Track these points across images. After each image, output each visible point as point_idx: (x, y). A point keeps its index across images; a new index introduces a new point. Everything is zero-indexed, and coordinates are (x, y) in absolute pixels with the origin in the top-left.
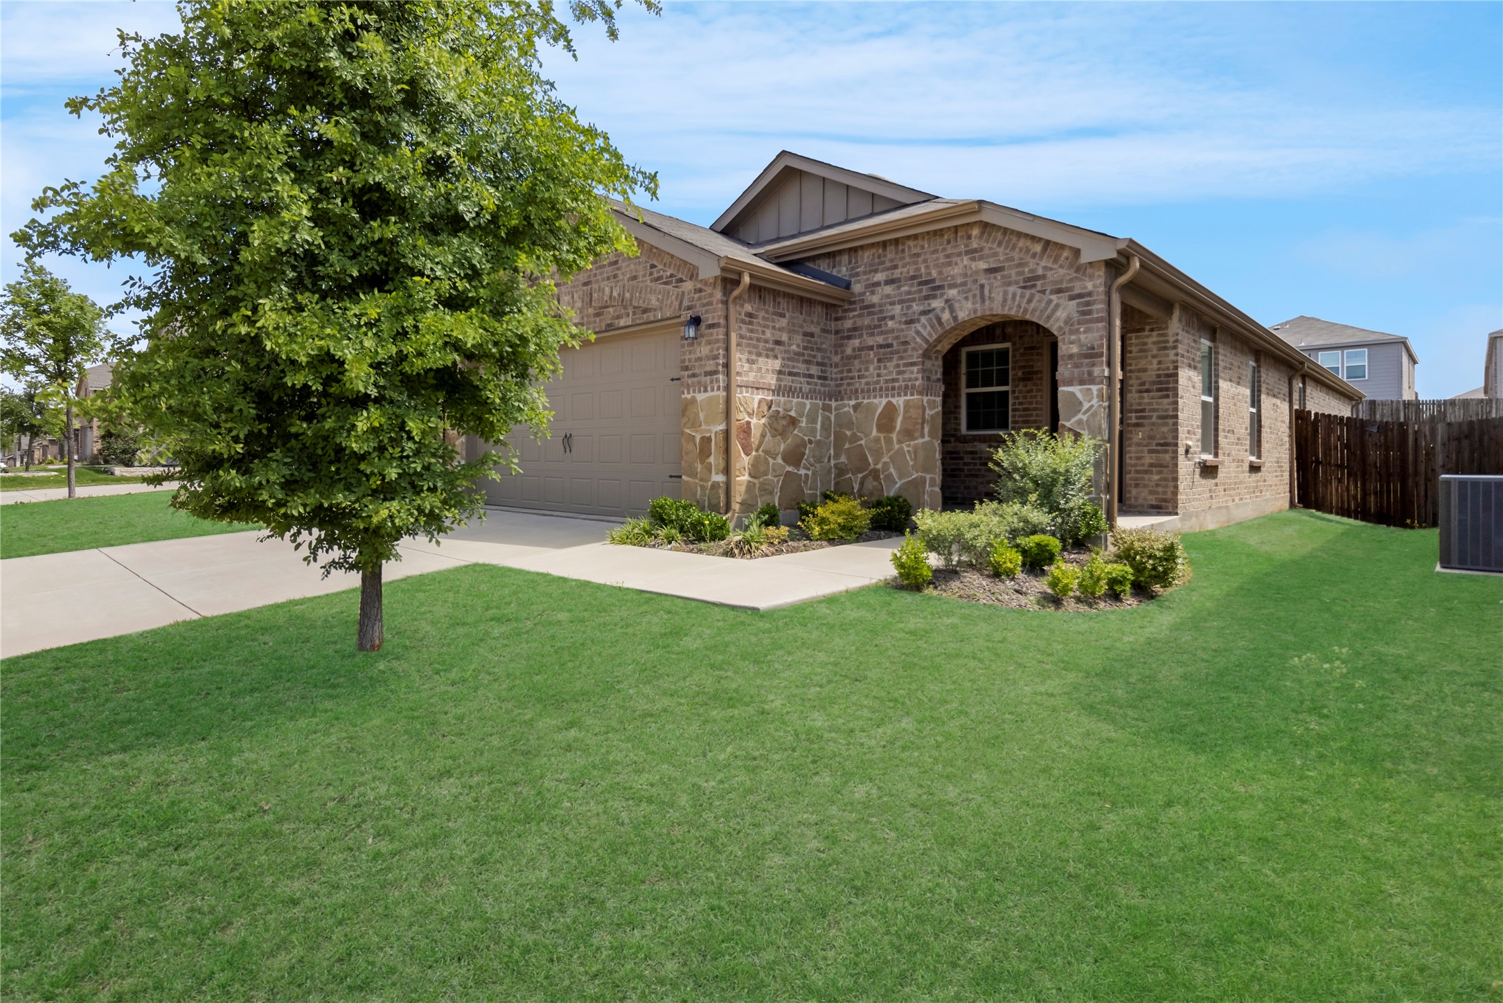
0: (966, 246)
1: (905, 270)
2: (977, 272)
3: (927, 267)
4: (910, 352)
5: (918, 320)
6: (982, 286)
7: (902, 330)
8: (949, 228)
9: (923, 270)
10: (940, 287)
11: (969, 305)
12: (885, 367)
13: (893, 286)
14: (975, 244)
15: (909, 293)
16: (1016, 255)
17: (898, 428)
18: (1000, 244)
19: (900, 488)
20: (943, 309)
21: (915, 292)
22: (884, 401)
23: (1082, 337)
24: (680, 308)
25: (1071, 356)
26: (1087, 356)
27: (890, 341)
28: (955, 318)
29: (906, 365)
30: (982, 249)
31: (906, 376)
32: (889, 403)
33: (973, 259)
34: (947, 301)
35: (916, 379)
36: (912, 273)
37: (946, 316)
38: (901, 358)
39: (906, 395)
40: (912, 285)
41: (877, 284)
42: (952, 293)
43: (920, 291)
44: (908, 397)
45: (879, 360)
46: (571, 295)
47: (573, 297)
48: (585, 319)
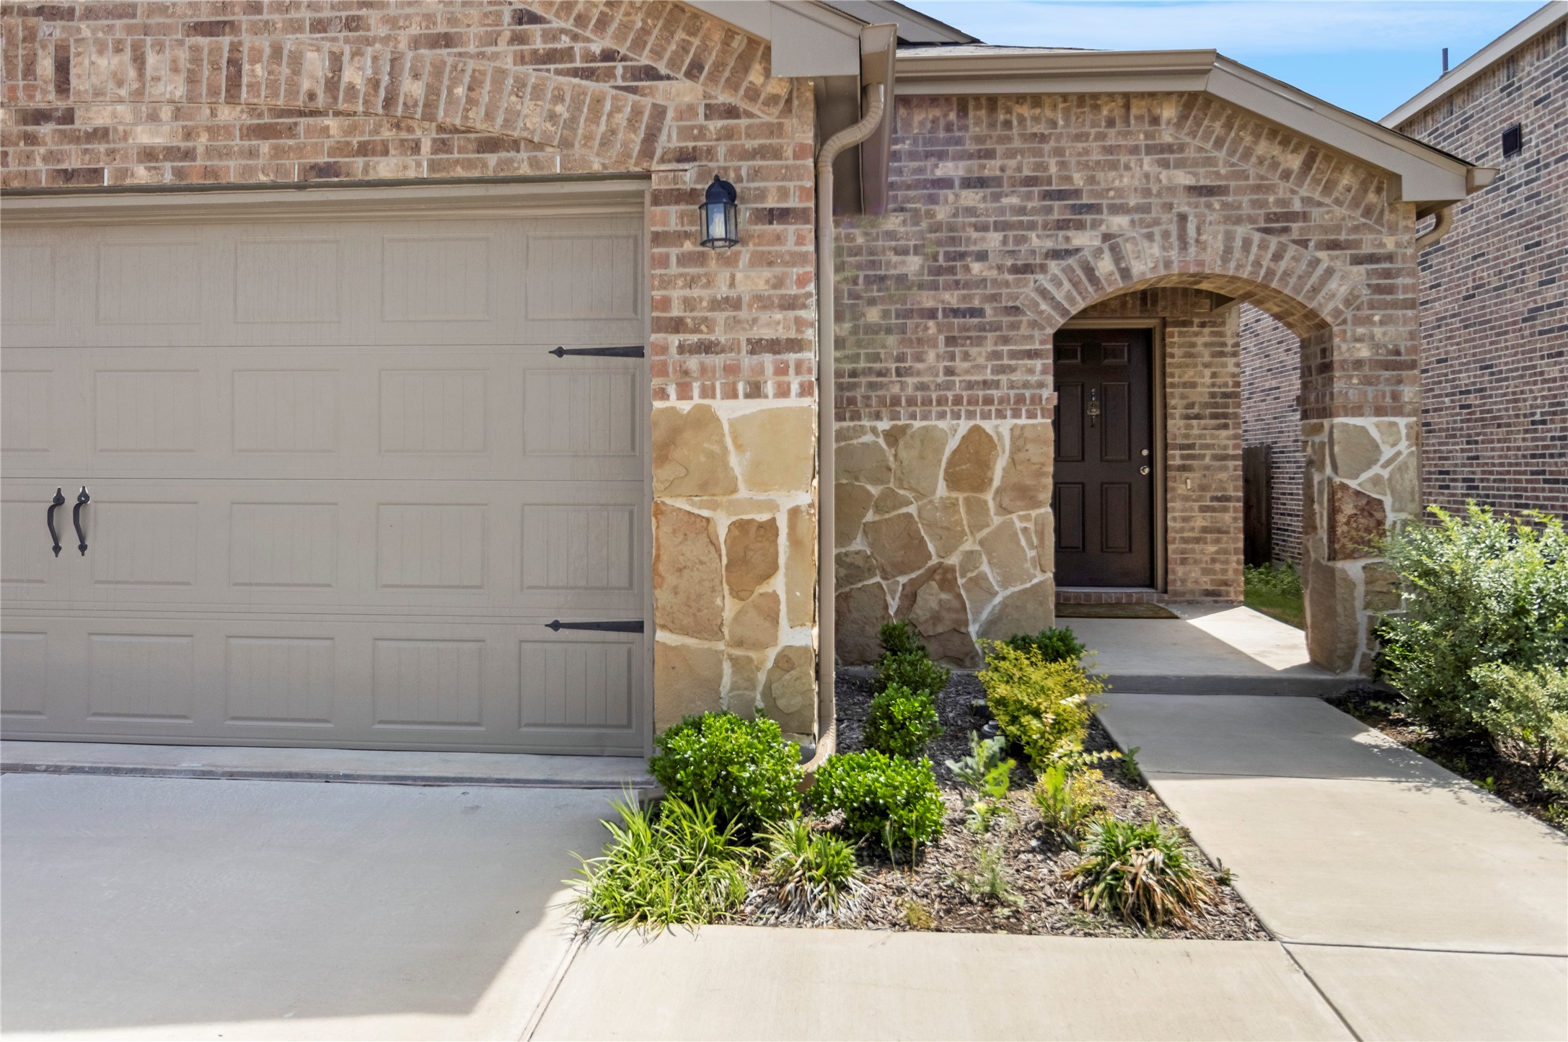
0: (1148, 136)
1: (1012, 163)
2: (1171, 190)
3: (1063, 165)
4: (1024, 330)
5: (1043, 268)
6: (1183, 218)
7: (1007, 284)
8: (1111, 96)
9: (1053, 169)
10: (1090, 208)
11: (1156, 250)
12: (966, 356)
13: (981, 193)
14: (1167, 137)
15: (1022, 210)
16: (1250, 167)
17: (996, 483)
18: (1219, 143)
19: (1004, 604)
20: (1098, 253)
21: (1035, 211)
22: (964, 426)
23: (1378, 331)
24: (648, 149)
25: (1358, 364)
27: (976, 303)
28: (1125, 273)
29: (1014, 355)
30: (1182, 148)
31: (1017, 377)
32: (976, 429)
33: (1165, 164)
34: (1106, 237)
35: (1041, 385)
36: (1026, 172)
37: (1105, 266)
38: (1005, 340)
39: (1016, 414)
40: (1028, 196)
41: (946, 183)
42: (1118, 222)
43: (1049, 210)
44: (1023, 421)
45: (951, 341)
46: (127, 55)
47: (139, 61)
48: (204, 139)
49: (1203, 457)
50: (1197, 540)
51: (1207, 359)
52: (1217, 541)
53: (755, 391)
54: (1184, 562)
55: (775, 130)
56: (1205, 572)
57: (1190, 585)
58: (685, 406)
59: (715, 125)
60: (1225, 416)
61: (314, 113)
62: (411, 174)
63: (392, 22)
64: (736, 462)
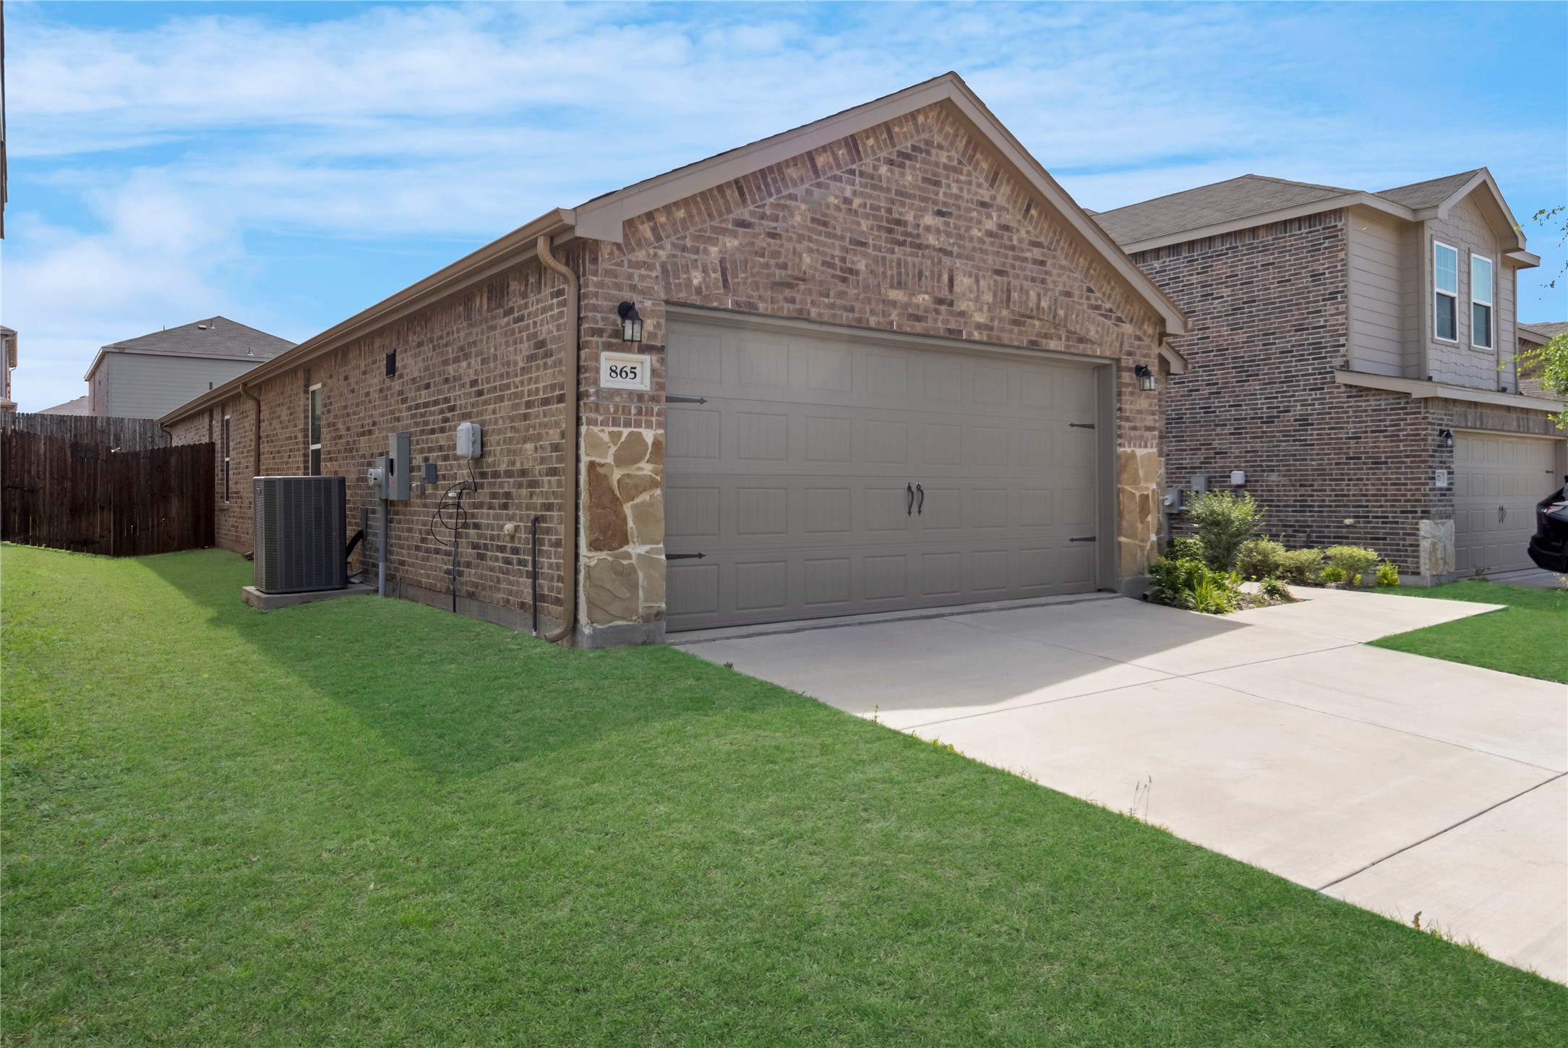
46: (973, 279)
47: (977, 281)
48: (996, 322)
53: (1146, 446)
55: (1149, 347)
58: (1129, 450)
59: (1136, 343)
61: (1031, 317)
62: (1059, 349)
63: (1054, 282)
64: (1141, 473)
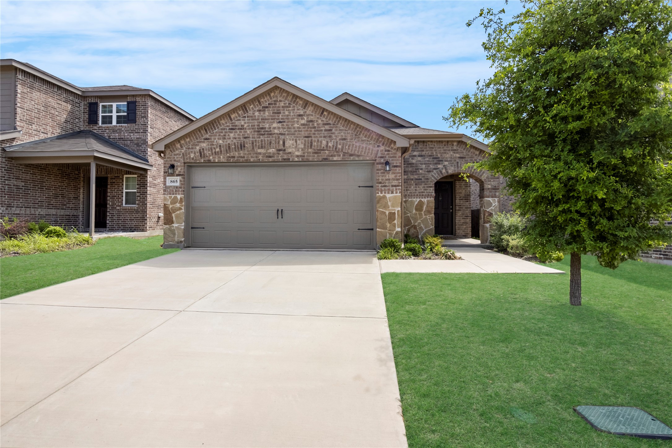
0: (452, 148)
1: (427, 152)
2: (456, 157)
3: (436, 153)
4: (429, 183)
5: (433, 171)
6: (458, 163)
7: (426, 174)
8: (445, 141)
9: (434, 154)
10: (441, 161)
11: (453, 168)
12: (419, 187)
13: (421, 158)
14: (455, 148)
15: (429, 161)
16: (470, 154)
17: (424, 210)
18: (464, 149)
19: (425, 232)
20: (443, 169)
21: (431, 161)
22: (418, 200)
23: (492, 183)
24: (376, 157)
25: (489, 189)
26: (494, 189)
27: (421, 178)
28: (447, 172)
29: (427, 187)
30: (457, 150)
31: (428, 191)
32: (421, 200)
33: (455, 153)
34: (444, 166)
35: (432, 192)
36: (430, 154)
37: (444, 171)
38: (426, 184)
39: (428, 198)
40: (430, 158)
41: (415, 156)
42: (446, 163)
43: (434, 161)
44: (429, 199)
45: (416, 184)
46: (294, 141)
47: (296, 142)
48: (306, 154)
49: (463, 208)
50: (462, 225)
51: (464, 188)
52: (466, 225)
53: (392, 193)
54: (459, 229)
55: (395, 154)
56: (463, 231)
57: (460, 234)
58: (382, 195)
59: (386, 153)
60: (468, 199)
61: (324, 150)
62: (339, 160)
63: (336, 136)
64: (389, 204)
